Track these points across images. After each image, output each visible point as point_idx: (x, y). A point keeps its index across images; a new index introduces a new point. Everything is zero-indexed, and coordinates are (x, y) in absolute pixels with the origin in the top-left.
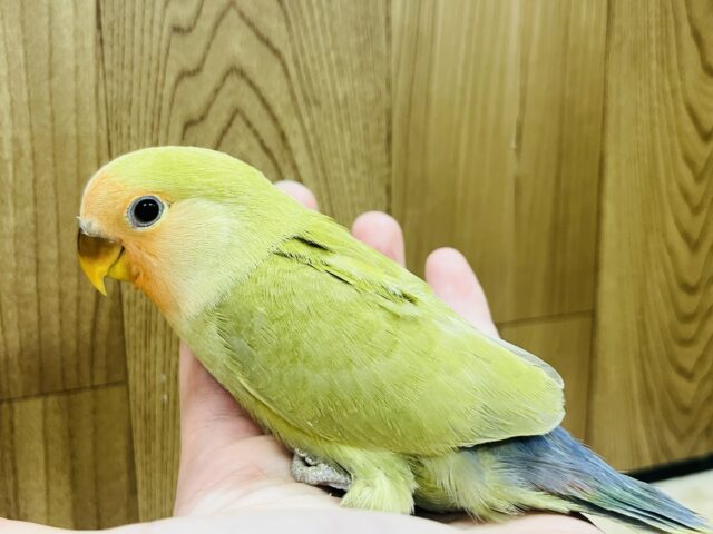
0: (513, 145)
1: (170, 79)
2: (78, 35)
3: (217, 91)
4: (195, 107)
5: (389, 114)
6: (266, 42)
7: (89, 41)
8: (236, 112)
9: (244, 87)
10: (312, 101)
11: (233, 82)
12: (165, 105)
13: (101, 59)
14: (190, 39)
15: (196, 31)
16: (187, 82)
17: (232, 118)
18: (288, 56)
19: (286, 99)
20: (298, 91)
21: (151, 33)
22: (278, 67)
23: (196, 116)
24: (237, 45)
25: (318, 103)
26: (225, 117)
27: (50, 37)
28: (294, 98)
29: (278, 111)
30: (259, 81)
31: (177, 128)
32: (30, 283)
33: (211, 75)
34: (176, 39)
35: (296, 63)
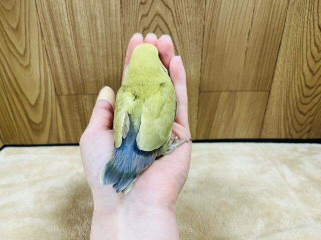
0: (247, 37)
1: (140, 17)
2: (116, 5)
3: (152, 20)
4: (146, 25)
5: (204, 27)
6: (167, 6)
7: (119, 7)
8: (158, 26)
9: (160, 19)
10: (180, 23)
11: (157, 18)
12: (138, 24)
13: (122, 12)
14: (145, 6)
15: (147, 3)
16: (144, 18)
17: (156, 28)
18: (173, 10)
19: (172, 22)
20: (176, 20)
21: (135, 4)
22: (170, 14)
23: (146, 28)
24: (158, 7)
25: (182, 24)
26: (154, 28)
27: (109, 6)
28: (174, 22)
29: (170, 26)
30: (165, 18)
31: (141, 30)
32: (106, 68)
33: (151, 16)
34: (141, 6)
35: (176, 12)
